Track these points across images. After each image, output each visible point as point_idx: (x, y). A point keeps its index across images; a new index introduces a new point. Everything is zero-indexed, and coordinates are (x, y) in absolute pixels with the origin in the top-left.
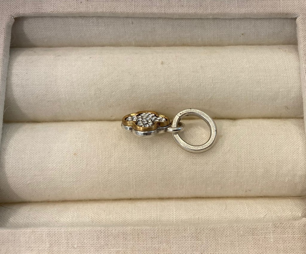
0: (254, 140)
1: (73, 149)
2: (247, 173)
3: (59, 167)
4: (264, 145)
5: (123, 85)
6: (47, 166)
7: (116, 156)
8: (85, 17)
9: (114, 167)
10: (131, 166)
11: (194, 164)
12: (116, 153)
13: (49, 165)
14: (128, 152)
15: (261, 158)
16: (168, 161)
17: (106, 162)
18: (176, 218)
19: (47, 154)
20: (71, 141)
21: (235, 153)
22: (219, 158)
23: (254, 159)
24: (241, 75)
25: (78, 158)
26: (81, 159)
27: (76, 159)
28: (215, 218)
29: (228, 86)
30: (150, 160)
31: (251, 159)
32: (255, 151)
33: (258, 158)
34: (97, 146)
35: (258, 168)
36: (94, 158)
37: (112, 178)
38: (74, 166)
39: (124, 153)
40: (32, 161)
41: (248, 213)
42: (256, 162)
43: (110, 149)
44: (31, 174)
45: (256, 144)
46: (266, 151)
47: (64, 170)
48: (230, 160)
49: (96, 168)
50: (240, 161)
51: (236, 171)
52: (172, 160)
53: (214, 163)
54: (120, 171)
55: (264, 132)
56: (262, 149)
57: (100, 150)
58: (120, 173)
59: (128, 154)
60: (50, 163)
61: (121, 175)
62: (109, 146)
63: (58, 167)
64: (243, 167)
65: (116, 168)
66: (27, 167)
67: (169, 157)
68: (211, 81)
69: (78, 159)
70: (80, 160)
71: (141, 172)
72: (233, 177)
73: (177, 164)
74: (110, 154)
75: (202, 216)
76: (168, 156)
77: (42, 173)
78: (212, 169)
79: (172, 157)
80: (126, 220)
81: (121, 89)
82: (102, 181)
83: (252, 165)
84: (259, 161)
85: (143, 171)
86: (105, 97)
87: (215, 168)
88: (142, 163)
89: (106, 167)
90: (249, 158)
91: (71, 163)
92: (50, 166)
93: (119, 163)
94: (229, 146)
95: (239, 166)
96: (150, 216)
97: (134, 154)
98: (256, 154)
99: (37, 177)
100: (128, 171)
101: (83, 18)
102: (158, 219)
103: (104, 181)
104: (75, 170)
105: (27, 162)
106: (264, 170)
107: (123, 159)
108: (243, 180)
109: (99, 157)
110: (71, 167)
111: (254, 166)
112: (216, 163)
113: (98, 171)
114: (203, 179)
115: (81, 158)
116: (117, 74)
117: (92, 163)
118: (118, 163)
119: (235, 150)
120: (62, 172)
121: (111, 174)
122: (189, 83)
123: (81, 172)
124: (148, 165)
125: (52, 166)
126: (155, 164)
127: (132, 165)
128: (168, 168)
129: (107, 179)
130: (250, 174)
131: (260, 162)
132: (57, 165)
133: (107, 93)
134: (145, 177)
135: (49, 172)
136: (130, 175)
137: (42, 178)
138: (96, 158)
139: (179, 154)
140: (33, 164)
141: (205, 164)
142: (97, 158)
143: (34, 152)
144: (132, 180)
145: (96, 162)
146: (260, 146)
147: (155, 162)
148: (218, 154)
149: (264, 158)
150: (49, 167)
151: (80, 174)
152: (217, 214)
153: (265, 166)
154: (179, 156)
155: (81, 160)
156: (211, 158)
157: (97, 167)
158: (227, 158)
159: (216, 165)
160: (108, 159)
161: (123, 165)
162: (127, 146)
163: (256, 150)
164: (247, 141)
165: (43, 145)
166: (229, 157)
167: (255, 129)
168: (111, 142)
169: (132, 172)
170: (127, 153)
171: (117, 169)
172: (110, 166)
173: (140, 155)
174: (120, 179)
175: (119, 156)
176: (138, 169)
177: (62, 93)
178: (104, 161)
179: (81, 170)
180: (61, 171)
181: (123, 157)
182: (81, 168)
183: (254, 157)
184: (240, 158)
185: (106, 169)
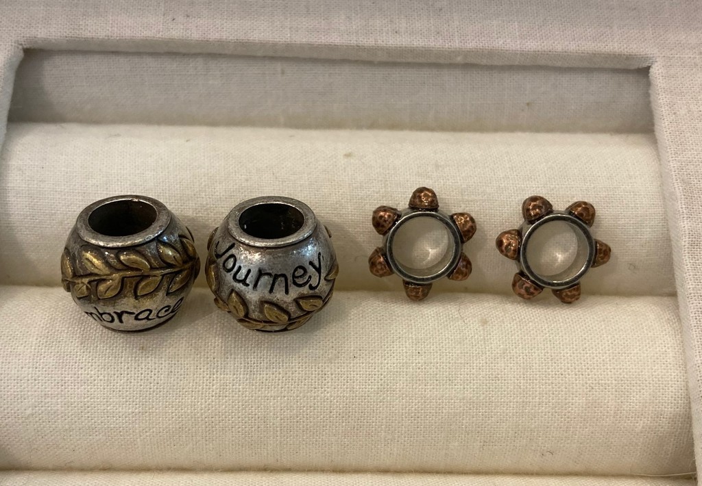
3: (104, 377)
4: (585, 344)
6: (75, 374)
9: (233, 380)
10: (273, 380)
11: (419, 380)
13: (79, 373)
15: (579, 371)
16: (360, 371)
21: (517, 358)
22: (480, 369)
23: (562, 375)
25: (148, 358)
27: (146, 360)
30: (318, 368)
32: (565, 355)
33: (572, 372)
35: (573, 394)
36: (187, 358)
38: (138, 377)
42: (567, 381)
44: (35, 391)
46: (590, 356)
47: (114, 386)
48: (504, 374)
49: (190, 383)
52: (369, 369)
53: (467, 380)
54: (246, 391)
56: (581, 352)
58: (246, 397)
61: (249, 400)
63: (101, 377)
64: (537, 393)
65: (236, 383)
70: (152, 362)
71: (295, 395)
72: (513, 415)
77: (62, 391)
88: (299, 374)
91: (133, 369)
98: (568, 363)
99: (49, 400)
103: (206, 414)
104: (141, 386)
110: (130, 377)
111: (562, 391)
112: (474, 380)
113: (196, 388)
115: (155, 358)
117: (181, 369)
118: (242, 373)
120: (111, 389)
121: (226, 396)
123: (153, 392)
124: (312, 380)
125: (88, 374)
126: (328, 377)
127: (276, 377)
128: (360, 388)
129: (215, 409)
130: (553, 409)
132: (99, 373)
134: (304, 407)
135: (78, 389)
136: (270, 402)
137: (62, 402)
138: (191, 359)
139: (385, 355)
140: (43, 368)
141: (446, 382)
144: (274, 414)
145: (192, 368)
150: (78, 377)
151: (153, 396)
154: (386, 361)
155: (155, 363)
157: (194, 380)
160: (219, 362)
161: (255, 376)
163: (567, 353)
166: (503, 368)
169: (275, 394)
171: (239, 385)
172: (224, 378)
174: (245, 412)
176: (288, 388)
178: (211, 365)
179: (154, 386)
180: (107, 386)
182: (155, 380)
183: (561, 369)
184: (529, 370)
185: (213, 385)
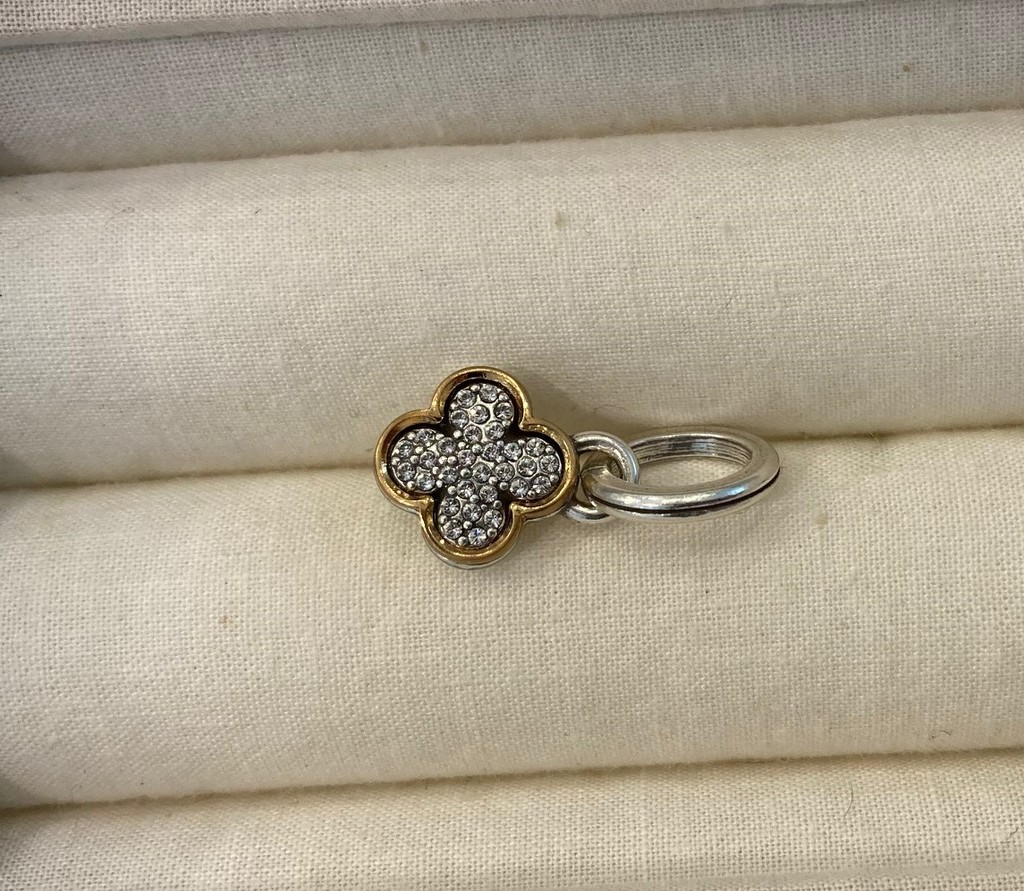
0: (960, 531)
1: (214, 600)
2: (932, 669)
3: (167, 674)
4: (1002, 551)
5: (400, 322)
6: (117, 674)
7: (392, 622)
8: (219, 33)
9: (387, 664)
10: (455, 659)
11: (710, 639)
12: (390, 610)
13: (125, 670)
14: (441, 601)
15: (989, 604)
16: (606, 632)
17: (351, 647)
18: (650, 855)
19: (115, 625)
20: (204, 565)
21: (879, 587)
22: (814, 611)
23: (959, 611)
24: (899, 256)
25: (236, 635)
26: (250, 637)
27: (232, 641)
28: (804, 853)
29: (844, 305)
30: (533, 633)
31: (948, 612)
32: (965, 575)
33: (976, 605)
34: (312, 582)
35: (979, 643)
36: (303, 631)
37: (380, 708)
38: (224, 670)
39: (424, 608)
40: (57, 655)
41: (940, 826)
42: (968, 623)
43: (366, 593)
44: (56, 706)
45: (967, 545)
46: (1009, 574)
47: (185, 688)
48: (858, 617)
49: (313, 674)
50: (899, 622)
51: (888, 660)
52: (622, 626)
54: (411, 681)
55: (1002, 494)
56: (995, 567)
57: (325, 601)
58: (412, 689)
59: (441, 611)
60: (127, 662)
61: (418, 694)
62: (360, 580)
63: (162, 675)
64: (916, 645)
65: (393, 668)
66: (40, 680)
67: (610, 617)
68: (773, 291)
69: (238, 638)
70: (245, 642)
71: (496, 680)
72: (875, 683)
73: (644, 644)
74: (366, 612)
75: (754, 844)
76: (604, 611)
78: (788, 655)
79: (621, 617)
80: (450, 870)
81: (394, 340)
82: (342, 722)
83: (954, 634)
84: (980, 618)
85: (506, 676)
86: (329, 376)
87: (799, 654)
88: (500, 644)
89: (353, 667)
90: (937, 605)
91: (213, 658)
92: (128, 673)
93: (404, 648)
94: (855, 561)
95: (897, 639)
96: (545, 849)
97: (463, 610)
98: (969, 590)
100: (444, 677)
101: (215, 39)
102: (579, 865)
103: (350, 721)
104: (231, 685)
105: (37, 660)
106: (1002, 651)
107: (420, 633)
108: (917, 694)
109: (322, 627)
110: (212, 671)
111: (959, 640)
112: (804, 632)
113: (324, 682)
114: (750, 696)
115: (248, 635)
116: (373, 278)
117: (295, 652)
118: (401, 651)
119: (878, 577)
120: (181, 693)
121: (378, 691)
122: (680, 301)
123: (254, 693)
124: (523, 653)
125: (139, 672)
126: (551, 647)
127: (460, 653)
129: (364, 712)
130: (944, 669)
131: (984, 620)
132: (158, 668)
133: (334, 360)
134: (514, 698)
135: (127, 697)
136: (455, 694)
137: (104, 719)
138: (310, 633)
139: (648, 600)
140: (62, 667)
141: (757, 639)
142: (314, 635)
143: (61, 620)
144: (465, 712)
145: (313, 648)
146: (985, 556)
147: (550, 637)
148: (808, 596)
149: (1000, 603)
150: (124, 678)
151: (255, 701)
152: (814, 834)
153: (1008, 637)
154: (650, 611)
155: (250, 645)
156: (782, 613)
157: (319, 669)
158: (846, 608)
159: (805, 640)
160: (359, 636)
161: (424, 655)
162: (435, 578)
163: (968, 572)
164: (931, 537)
165: (95, 590)
166: (854, 606)
167: (963, 481)
168: (367, 565)
169: (463, 682)
170: (435, 607)
171: (399, 672)
172: (370, 661)
173: (491, 612)
174: (415, 713)
175: (402, 618)
176: (484, 669)
177: (152, 369)
178: (345, 642)
179: (253, 684)
180: (175, 688)
181: (419, 623)
182: (252, 673)
183: (957, 601)
184: (900, 607)
185: (353, 675)
